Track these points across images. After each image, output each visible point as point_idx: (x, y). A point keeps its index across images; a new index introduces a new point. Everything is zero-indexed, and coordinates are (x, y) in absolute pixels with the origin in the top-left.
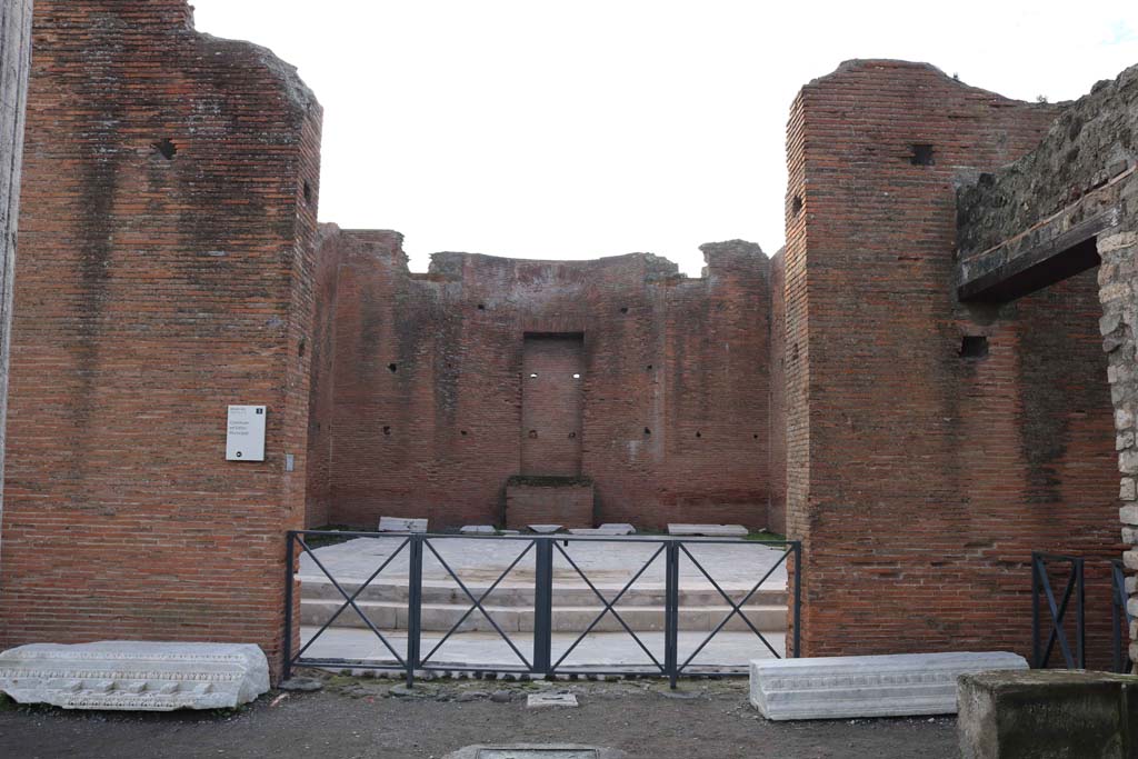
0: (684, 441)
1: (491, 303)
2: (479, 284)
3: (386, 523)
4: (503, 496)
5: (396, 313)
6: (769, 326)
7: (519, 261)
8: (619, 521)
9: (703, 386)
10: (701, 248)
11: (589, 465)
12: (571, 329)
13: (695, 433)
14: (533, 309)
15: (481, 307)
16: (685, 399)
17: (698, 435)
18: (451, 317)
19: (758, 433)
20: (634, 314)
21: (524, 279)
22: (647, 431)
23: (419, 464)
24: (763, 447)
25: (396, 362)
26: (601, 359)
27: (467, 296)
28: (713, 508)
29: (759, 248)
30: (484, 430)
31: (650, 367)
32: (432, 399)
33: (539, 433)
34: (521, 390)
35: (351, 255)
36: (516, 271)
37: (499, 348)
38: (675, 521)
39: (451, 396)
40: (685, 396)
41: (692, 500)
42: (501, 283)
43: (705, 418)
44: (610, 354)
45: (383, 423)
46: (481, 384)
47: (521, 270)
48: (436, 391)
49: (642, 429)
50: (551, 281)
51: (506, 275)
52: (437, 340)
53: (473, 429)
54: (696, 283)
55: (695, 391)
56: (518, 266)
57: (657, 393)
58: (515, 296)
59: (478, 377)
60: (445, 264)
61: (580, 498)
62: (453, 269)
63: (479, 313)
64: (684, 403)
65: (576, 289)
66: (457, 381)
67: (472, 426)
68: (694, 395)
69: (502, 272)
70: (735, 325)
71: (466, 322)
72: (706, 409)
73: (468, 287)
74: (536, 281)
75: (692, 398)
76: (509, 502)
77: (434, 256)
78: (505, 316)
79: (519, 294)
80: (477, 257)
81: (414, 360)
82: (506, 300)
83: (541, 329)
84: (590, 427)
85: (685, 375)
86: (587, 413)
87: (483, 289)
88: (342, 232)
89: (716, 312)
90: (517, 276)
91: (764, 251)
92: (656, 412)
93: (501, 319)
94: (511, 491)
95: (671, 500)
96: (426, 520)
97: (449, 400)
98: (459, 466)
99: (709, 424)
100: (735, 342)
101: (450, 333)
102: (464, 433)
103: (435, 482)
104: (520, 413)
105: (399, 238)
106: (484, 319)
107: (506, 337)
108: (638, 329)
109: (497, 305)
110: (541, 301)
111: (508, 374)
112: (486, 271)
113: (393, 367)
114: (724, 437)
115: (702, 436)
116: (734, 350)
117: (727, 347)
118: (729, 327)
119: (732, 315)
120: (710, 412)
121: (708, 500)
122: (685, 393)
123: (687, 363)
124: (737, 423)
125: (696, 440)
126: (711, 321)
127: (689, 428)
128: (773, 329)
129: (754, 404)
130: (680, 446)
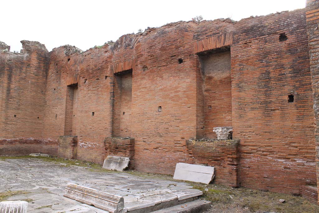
0: (9, 118)
9: (19, 96)
10: (21, 42)
13: (14, 115)
16: (11, 101)
19: (39, 117)
24: (41, 122)
29: (45, 47)
40: (10, 100)
43: (18, 109)
54: (18, 55)
55: (15, 98)
64: (10, 102)
70: (34, 74)
72: (19, 105)
75: (14, 101)
85: (11, 91)
89: (27, 68)
91: (47, 48)
99: (20, 112)
100: (33, 80)
114: (26, 117)
115: (17, 117)
116: (32, 83)
117: (30, 82)
118: (31, 74)
119: (33, 70)
120: (21, 107)
121: (17, 143)
122: (11, 98)
123: (12, 86)
124: (32, 112)
125: (14, 118)
126: (24, 71)
127: (11, 113)
128: (48, 77)
129: (39, 105)
130: (7, 120)
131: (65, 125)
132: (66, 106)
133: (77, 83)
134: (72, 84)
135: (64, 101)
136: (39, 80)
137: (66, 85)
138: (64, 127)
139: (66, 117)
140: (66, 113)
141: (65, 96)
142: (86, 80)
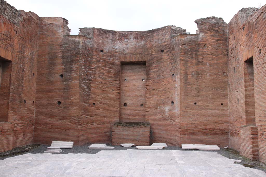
0: (189, 106)
1: (106, 49)
2: (101, 41)
4: (111, 131)
5: (63, 53)
6: (228, 55)
7: (118, 32)
8: (161, 142)
9: (197, 81)
11: (148, 117)
12: (140, 60)
13: (193, 103)
14: (125, 52)
15: (102, 51)
17: (195, 104)
18: (88, 54)
19: (223, 103)
20: (167, 52)
21: (120, 39)
22: (173, 102)
23: (73, 117)
24: (225, 109)
25: (63, 73)
26: (153, 72)
27: (95, 46)
28: (202, 137)
29: (223, 20)
30: (103, 102)
31: (174, 74)
32: (78, 89)
33: (128, 104)
34: (120, 86)
36: (117, 36)
37: (109, 68)
38: (185, 143)
39: (88, 88)
41: (193, 133)
42: (111, 41)
43: (198, 96)
44: (157, 70)
45: (57, 100)
46: (102, 83)
47: (119, 36)
48: (80, 86)
49: (171, 102)
50: (132, 40)
51: (113, 38)
52: (81, 64)
53: (98, 102)
54: (193, 37)
55: (193, 84)
56: (118, 34)
57: (176, 85)
58: (117, 47)
59: (100, 80)
60: (85, 32)
61: (144, 132)
62: (89, 35)
63: (101, 53)
64: (188, 89)
65: (142, 43)
66: (91, 82)
67: (98, 101)
68: (193, 86)
69: (111, 37)
70: (211, 54)
71: (95, 57)
73: (96, 42)
74: (126, 40)
75: (192, 87)
76: (113, 134)
77: (81, 29)
78: (112, 54)
79: (119, 46)
80: (100, 30)
81: (71, 73)
82: (113, 48)
83: (128, 60)
84: (149, 101)
85: (189, 77)
86: (148, 95)
87: (103, 43)
88: (39, 18)
89: (203, 49)
90: (118, 38)
91: (225, 21)
92: (176, 94)
93: (111, 56)
94: (114, 129)
95: (183, 133)
96: (73, 142)
97: (87, 90)
98: (91, 118)
99: (200, 98)
100: (212, 62)
101: (87, 61)
102: (94, 104)
103: (79, 125)
104: (120, 96)
105: (66, 21)
106: (103, 56)
107: (113, 64)
108: (168, 58)
109: (109, 50)
110: (127, 49)
111: (114, 79)
112: (104, 36)
113: (62, 76)
114: (207, 104)
115: (197, 104)
116: (211, 65)
117: (208, 64)
118: (209, 55)
119: (210, 50)
120: (200, 93)
121: (200, 133)
122: (189, 85)
123: (189, 72)
124: (213, 98)
125: (194, 106)
126: (200, 53)
127: (191, 101)
128: (229, 55)
129: (221, 89)
130: (187, 109)
131: (246, 112)
132: (245, 87)
133: (253, 56)
134: (248, 58)
135: (243, 81)
136: (219, 60)
137: (244, 61)
138: (245, 113)
139: (246, 101)
140: (246, 96)
141: (244, 76)
142: (260, 50)
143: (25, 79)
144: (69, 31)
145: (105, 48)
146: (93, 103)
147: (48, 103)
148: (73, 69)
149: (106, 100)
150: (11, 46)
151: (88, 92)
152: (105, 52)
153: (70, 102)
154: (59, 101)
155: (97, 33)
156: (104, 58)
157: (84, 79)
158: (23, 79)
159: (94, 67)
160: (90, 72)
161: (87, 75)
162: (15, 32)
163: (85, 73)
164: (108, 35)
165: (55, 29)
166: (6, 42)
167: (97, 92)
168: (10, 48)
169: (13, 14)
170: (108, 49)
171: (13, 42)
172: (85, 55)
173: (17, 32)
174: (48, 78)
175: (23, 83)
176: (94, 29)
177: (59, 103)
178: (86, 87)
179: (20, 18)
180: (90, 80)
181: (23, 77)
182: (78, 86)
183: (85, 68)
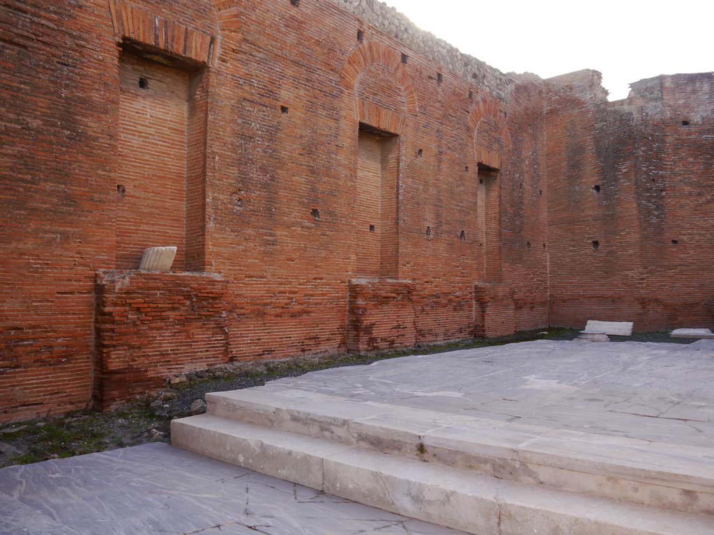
1: (696, 118)
2: (681, 102)
3: (592, 326)
5: (597, 141)
15: (686, 123)
18: (652, 135)
23: (627, 273)
25: (599, 183)
27: (668, 114)
30: (697, 237)
32: (635, 212)
35: (553, 99)
37: (708, 159)
39: (658, 208)
42: (706, 97)
45: (591, 238)
46: (690, 195)
48: (640, 205)
51: (711, 88)
52: (637, 157)
53: (685, 238)
59: (687, 189)
60: (643, 89)
62: (652, 92)
63: (685, 129)
66: (664, 193)
67: (684, 235)
69: (706, 87)
71: (669, 139)
73: (670, 106)
77: (632, 86)
78: (712, 126)
80: (677, 77)
81: (616, 180)
82: (713, 111)
87: (686, 106)
88: (544, 81)
93: (708, 131)
97: (656, 213)
98: (671, 273)
101: (651, 150)
102: (675, 242)
103: (643, 288)
105: (597, 75)
106: (689, 134)
109: (703, 119)
112: (689, 89)
113: (597, 188)
143: (526, 202)
144: (606, 93)
145: (693, 114)
146: (673, 241)
147: (573, 246)
148: (621, 171)
149: (704, 232)
150: (498, 141)
151: (657, 217)
152: (693, 124)
153: (619, 241)
154: (596, 240)
155: (672, 86)
156: (693, 136)
157: (649, 190)
158: (522, 203)
159: (669, 161)
160: (661, 172)
161: (653, 180)
162: (503, 115)
163: (650, 176)
164: (698, 84)
165: (577, 95)
166: (489, 135)
167: (680, 216)
168: (496, 146)
169: (498, 81)
170: (701, 116)
171: (501, 134)
172: (645, 138)
173: (505, 114)
174: (570, 197)
175: (522, 209)
176: (661, 79)
177: (596, 244)
178: (653, 207)
179: (511, 88)
180: (662, 191)
181: (521, 198)
182: (635, 205)
183: (647, 167)
